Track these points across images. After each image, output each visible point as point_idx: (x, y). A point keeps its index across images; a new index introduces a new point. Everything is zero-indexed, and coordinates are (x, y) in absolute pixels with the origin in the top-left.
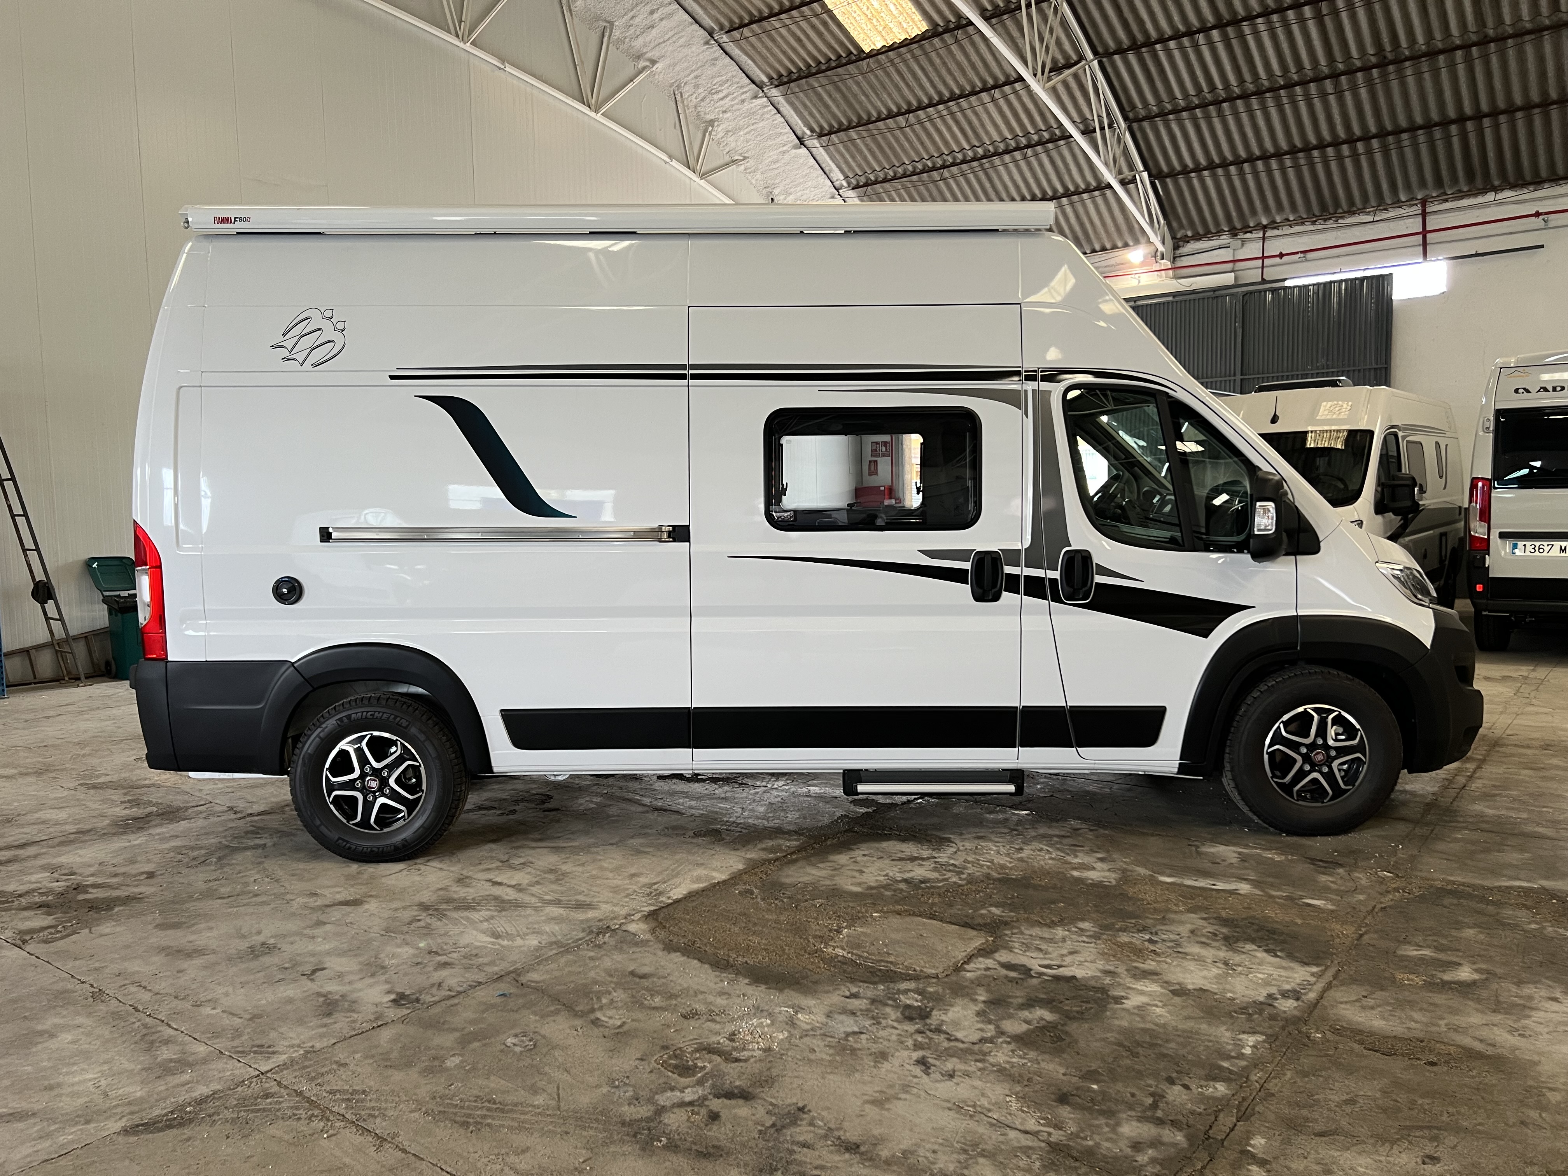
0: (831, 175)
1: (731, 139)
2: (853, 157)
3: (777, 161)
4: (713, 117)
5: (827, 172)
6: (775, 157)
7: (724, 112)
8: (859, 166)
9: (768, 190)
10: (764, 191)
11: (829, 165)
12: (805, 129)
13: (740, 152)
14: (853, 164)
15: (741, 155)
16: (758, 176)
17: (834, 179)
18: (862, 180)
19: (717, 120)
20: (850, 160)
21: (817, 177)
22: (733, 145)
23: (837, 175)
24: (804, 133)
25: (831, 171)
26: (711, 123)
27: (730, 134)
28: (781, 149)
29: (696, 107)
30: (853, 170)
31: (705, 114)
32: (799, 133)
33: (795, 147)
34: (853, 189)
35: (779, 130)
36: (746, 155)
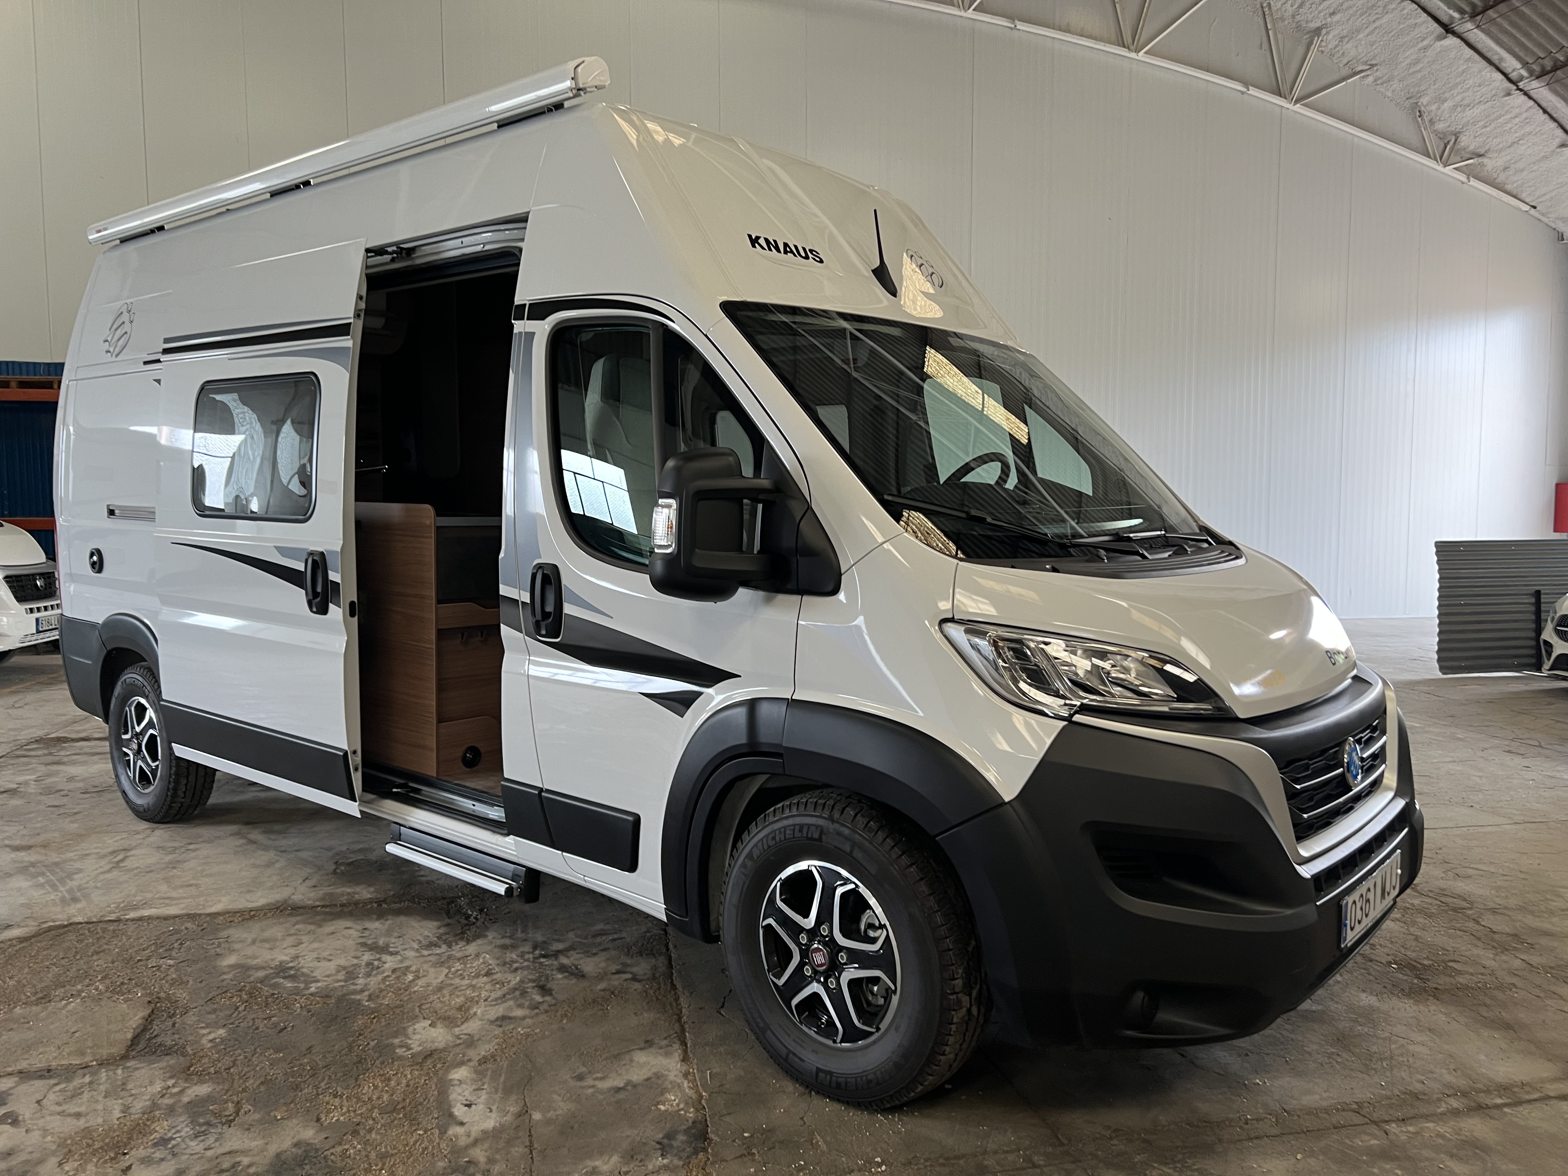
0: (1503, 65)
1: (1348, 45)
2: (1527, 35)
3: (1417, 61)
4: (1318, 24)
5: (1497, 62)
6: (1415, 56)
7: (1333, 14)
8: (1540, 45)
9: (1411, 101)
10: (1407, 104)
11: (1497, 54)
12: (1451, 12)
13: (1365, 59)
14: (1529, 44)
15: (1365, 63)
16: (1396, 85)
17: (1508, 70)
18: (1548, 64)
19: (1325, 26)
20: (1523, 40)
21: (1480, 71)
22: (1353, 53)
23: (1512, 64)
24: (1452, 17)
25: (1501, 59)
26: (1317, 31)
27: (1347, 39)
28: (1421, 45)
29: (1293, 16)
30: (1533, 53)
31: (1307, 22)
32: (1445, 19)
33: (1440, 38)
34: (1538, 78)
35: (1412, 21)
36: (1373, 62)
